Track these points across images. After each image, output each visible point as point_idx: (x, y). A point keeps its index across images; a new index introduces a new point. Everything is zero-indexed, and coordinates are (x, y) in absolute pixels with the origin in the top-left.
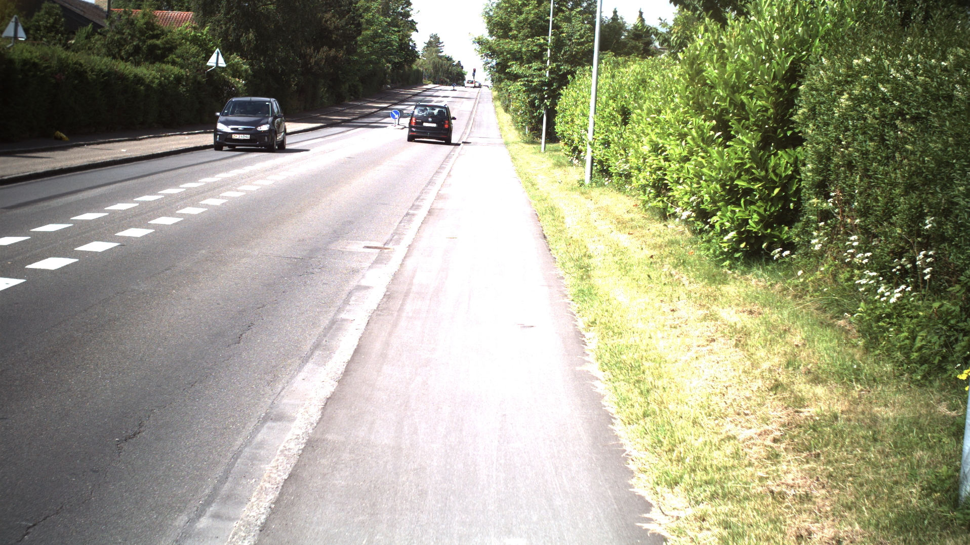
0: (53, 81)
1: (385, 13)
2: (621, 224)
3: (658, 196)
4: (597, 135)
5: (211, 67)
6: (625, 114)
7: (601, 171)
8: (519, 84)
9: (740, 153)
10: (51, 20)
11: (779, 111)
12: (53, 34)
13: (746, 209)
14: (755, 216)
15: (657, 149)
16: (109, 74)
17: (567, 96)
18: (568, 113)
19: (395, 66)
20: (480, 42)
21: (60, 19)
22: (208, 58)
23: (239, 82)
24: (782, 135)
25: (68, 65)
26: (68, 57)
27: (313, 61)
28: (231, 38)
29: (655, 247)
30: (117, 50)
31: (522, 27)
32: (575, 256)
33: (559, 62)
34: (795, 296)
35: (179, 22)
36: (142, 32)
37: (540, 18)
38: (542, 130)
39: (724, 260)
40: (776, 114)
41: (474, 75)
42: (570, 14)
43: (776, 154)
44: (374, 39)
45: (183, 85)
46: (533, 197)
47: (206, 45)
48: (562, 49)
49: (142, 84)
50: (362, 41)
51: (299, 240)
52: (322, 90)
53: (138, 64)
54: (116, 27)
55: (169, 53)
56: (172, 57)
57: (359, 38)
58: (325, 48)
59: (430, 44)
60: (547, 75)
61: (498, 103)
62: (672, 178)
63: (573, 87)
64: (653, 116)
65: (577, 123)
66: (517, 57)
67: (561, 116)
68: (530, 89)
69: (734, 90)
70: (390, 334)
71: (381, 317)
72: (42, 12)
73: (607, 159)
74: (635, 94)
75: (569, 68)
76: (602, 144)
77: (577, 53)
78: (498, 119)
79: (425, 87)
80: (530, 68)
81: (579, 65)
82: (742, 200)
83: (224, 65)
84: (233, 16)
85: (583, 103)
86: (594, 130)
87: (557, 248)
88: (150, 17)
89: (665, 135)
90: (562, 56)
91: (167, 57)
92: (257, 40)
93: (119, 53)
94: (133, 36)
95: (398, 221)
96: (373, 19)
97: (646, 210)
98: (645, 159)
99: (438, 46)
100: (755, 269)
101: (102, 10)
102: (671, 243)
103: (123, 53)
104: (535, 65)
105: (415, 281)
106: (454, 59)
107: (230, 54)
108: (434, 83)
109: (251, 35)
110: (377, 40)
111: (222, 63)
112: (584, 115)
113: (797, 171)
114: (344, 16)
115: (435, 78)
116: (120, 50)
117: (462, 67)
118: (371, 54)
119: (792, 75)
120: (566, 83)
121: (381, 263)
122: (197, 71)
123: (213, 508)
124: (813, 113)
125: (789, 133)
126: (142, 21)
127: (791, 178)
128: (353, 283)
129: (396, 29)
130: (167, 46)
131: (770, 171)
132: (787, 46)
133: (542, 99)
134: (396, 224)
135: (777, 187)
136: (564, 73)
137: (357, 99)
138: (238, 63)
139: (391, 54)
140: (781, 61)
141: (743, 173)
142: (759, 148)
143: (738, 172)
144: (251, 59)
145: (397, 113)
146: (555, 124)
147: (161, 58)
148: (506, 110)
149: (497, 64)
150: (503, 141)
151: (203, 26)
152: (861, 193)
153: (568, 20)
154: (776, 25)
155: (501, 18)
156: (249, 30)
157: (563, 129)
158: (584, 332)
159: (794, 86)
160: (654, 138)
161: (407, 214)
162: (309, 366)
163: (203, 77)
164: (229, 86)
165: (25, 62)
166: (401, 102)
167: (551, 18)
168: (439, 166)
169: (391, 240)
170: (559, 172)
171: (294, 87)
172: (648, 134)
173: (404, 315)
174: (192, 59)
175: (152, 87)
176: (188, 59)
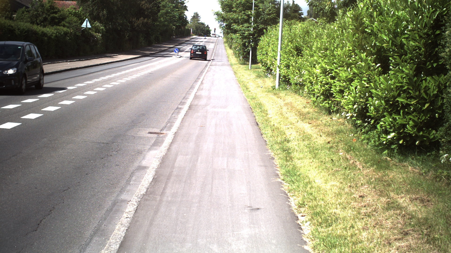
1: (172, 2)
2: (303, 116)
3: (325, 100)
4: (282, 62)
5: (84, 27)
6: (299, 51)
7: (284, 81)
8: (238, 34)
9: (400, 78)
11: (428, 50)
12: (4, 12)
13: (404, 117)
14: (411, 122)
15: (325, 72)
16: (28, 31)
17: (263, 41)
18: (264, 49)
19: (177, 27)
20: (217, 14)
22: (82, 23)
23: (98, 35)
24: (430, 66)
27: (136, 24)
28: (95, 14)
29: (329, 134)
30: (35, 19)
31: (239, 6)
32: (279, 141)
33: (258, 23)
34: (448, 184)
35: (67, 6)
36: (47, 10)
37: (248, 2)
38: (249, 58)
39: (383, 150)
40: (426, 52)
41: (215, 31)
43: (426, 80)
45: (68, 37)
46: (248, 96)
47: (81, 17)
48: (260, 17)
49: (46, 36)
50: (161, 15)
51: (110, 129)
52: (142, 39)
53: (45, 26)
54: (35, 8)
55: (62, 21)
56: (63, 23)
57: (159, 14)
58: (142, 18)
59: (194, 17)
60: (252, 30)
61: (227, 45)
62: (335, 90)
63: (267, 36)
64: (322, 52)
65: (269, 55)
66: (236, 21)
67: (260, 51)
68: (243, 38)
71: (147, 203)
73: (288, 75)
74: (303, 39)
75: (263, 27)
76: (285, 67)
77: (267, 19)
78: (227, 52)
79: (192, 37)
80: (243, 26)
81: (269, 25)
82: (402, 111)
83: (90, 27)
84: (96, 3)
85: (273, 44)
86: (280, 59)
87: (266, 132)
88: (52, 3)
89: (330, 63)
90: (260, 20)
91: (61, 23)
92: (107, 15)
93: (36, 21)
94: (43, 13)
95: (172, 113)
96: (166, 5)
97: (315, 107)
98: (317, 77)
99: (197, 18)
102: (339, 132)
103: (38, 21)
104: (246, 25)
105: (177, 165)
106: (205, 24)
107: (94, 22)
108: (196, 35)
109: (105, 12)
110: (168, 15)
112: (273, 51)
113: (440, 92)
114: (152, 3)
115: (196, 33)
116: (37, 19)
117: (209, 28)
118: (165, 21)
120: (263, 34)
121: (157, 145)
122: (77, 29)
125: (435, 65)
126: (48, 5)
127: (436, 96)
128: (136, 164)
129: (177, 10)
130: (61, 17)
131: (422, 91)
132: (433, 4)
133: (249, 42)
134: (170, 115)
135: (427, 103)
136: (261, 29)
137: (159, 43)
138: (98, 26)
139: (175, 22)
140: (430, 15)
141: (401, 93)
142: (414, 75)
143: (398, 92)
144: (104, 24)
145: (177, 50)
146: (256, 56)
147: (58, 24)
148: (231, 48)
149: (226, 25)
150: (230, 63)
153: (262, 2)
155: (228, 2)
156: (104, 10)
157: (262, 58)
159: (438, 32)
160: (324, 65)
161: (177, 108)
163: (80, 33)
164: (93, 37)
166: (180, 44)
168: (196, 78)
169: (165, 127)
170: (259, 81)
171: (127, 37)
172: (320, 63)
173: (165, 199)
174: (74, 24)
175: (51, 38)
176: (72, 24)
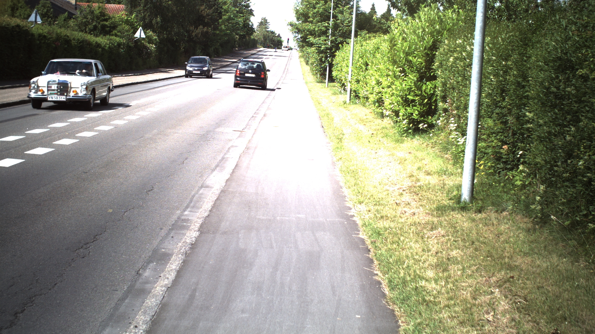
0: (54, 45)
1: (235, 6)
2: (361, 120)
3: (380, 106)
4: (353, 77)
5: (137, 37)
6: (367, 66)
7: (355, 96)
8: (313, 49)
9: (410, 83)
10: (45, 10)
11: (428, 64)
12: (46, 18)
13: (412, 108)
14: (416, 112)
15: (379, 83)
16: (83, 41)
17: (339, 56)
18: (339, 65)
19: (241, 37)
20: (291, 25)
21: (50, 10)
22: (135, 32)
23: (152, 46)
24: (428, 75)
25: (61, 37)
26: (61, 33)
27: (194, 34)
28: (147, 21)
29: (375, 130)
30: (84, 28)
31: (316, 16)
32: (336, 135)
33: (336, 36)
34: (432, 147)
35: (118, 11)
36: (98, 18)
37: (326, 11)
38: (326, 75)
39: (404, 134)
40: (426, 65)
41: (288, 42)
42: (343, 9)
43: (425, 84)
44: (229, 21)
45: (122, 48)
46: (319, 109)
47: (134, 25)
48: (338, 29)
49: (100, 48)
50: (222, 22)
51: (200, 127)
53: (96, 36)
54: (83, 15)
55: (113, 30)
56: (115, 32)
57: (220, 21)
58: (201, 27)
59: (261, 24)
60: (329, 44)
61: (302, 59)
63: (342, 51)
65: (343, 70)
66: (312, 33)
67: (335, 67)
68: (320, 52)
69: (407, 54)
70: (250, 161)
71: (245, 155)
72: (40, 6)
73: (358, 90)
74: (373, 55)
75: (342, 40)
76: (356, 82)
78: (302, 68)
79: (258, 49)
80: (319, 39)
81: (345, 39)
82: (411, 105)
83: (144, 37)
84: (148, 8)
85: (346, 60)
86: (352, 74)
88: (102, 9)
89: (381, 76)
90: (338, 33)
91: (112, 32)
92: (162, 22)
94: (93, 20)
95: (249, 119)
96: (228, 9)
97: (374, 114)
98: (373, 88)
99: (266, 25)
100: (416, 136)
101: (71, 4)
102: (383, 128)
103: (87, 30)
104: (323, 38)
106: (276, 33)
107: (147, 30)
108: (264, 47)
109: (158, 19)
111: (143, 36)
112: (347, 66)
113: (435, 91)
114: (212, 8)
115: (264, 44)
116: (86, 28)
117: (281, 38)
118: (227, 30)
119: (434, 48)
120: (338, 48)
121: (242, 137)
122: (129, 39)
123: (189, 209)
124: (441, 65)
125: (432, 74)
126: (98, 11)
127: (432, 95)
128: (230, 145)
129: (242, 15)
130: (112, 25)
131: (423, 92)
132: (431, 34)
133: (326, 57)
134: (247, 121)
135: (426, 99)
136: (338, 43)
137: (218, 57)
138: (151, 35)
139: (239, 30)
140: (429, 40)
141: (411, 92)
142: (418, 81)
143: (409, 92)
144: (158, 33)
146: (333, 71)
147: (109, 33)
148: (307, 64)
149: (301, 37)
150: (305, 81)
151: (131, 13)
152: (457, 100)
153: (342, 12)
154: (427, 24)
155: (304, 11)
156: (157, 16)
157: (337, 74)
158: (336, 162)
159: (434, 53)
160: (377, 77)
162: (215, 173)
163: (132, 43)
164: (146, 49)
165: (40, 35)
167: (332, 11)
169: (246, 128)
170: (334, 97)
171: (182, 49)
172: (375, 76)
173: (256, 154)
174: (126, 33)
175: (105, 49)
176: (124, 33)
